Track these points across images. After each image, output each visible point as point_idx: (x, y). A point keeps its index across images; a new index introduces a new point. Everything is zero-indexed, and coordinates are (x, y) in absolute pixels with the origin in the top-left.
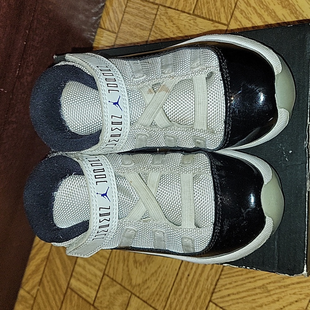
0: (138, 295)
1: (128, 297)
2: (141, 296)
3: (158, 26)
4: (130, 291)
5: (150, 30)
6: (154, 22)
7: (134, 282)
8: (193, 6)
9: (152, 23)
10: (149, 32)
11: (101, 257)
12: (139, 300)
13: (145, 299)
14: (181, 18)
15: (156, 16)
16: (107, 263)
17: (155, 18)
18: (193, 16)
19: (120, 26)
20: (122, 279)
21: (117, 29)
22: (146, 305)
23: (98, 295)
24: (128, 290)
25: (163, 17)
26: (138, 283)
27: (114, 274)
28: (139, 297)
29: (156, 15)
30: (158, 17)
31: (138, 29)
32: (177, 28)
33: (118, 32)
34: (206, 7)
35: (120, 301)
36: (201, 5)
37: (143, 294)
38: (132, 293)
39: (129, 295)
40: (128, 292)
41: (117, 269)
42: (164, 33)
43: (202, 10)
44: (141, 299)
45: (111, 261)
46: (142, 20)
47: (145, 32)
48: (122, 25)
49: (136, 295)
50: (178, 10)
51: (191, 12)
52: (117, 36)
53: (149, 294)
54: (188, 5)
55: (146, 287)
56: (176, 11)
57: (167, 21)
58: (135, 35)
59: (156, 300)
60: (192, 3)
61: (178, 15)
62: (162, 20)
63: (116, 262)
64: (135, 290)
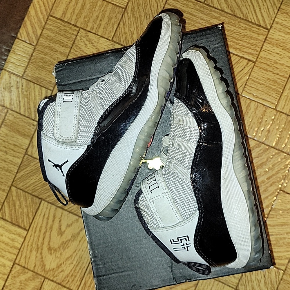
0: (51, 278)
1: (40, 282)
2: (55, 279)
3: (79, 46)
4: (43, 276)
5: (70, 48)
6: (74, 41)
7: (47, 268)
8: (112, 34)
9: (73, 42)
10: (69, 49)
11: (11, 247)
12: (52, 283)
13: (58, 281)
14: (101, 42)
15: (76, 37)
16: (19, 253)
17: (76, 38)
18: (112, 42)
19: (39, 40)
20: (35, 266)
21: (35, 42)
22: (60, 286)
23: (7, 284)
24: (41, 275)
25: (83, 38)
26: (52, 267)
27: (25, 262)
28: (52, 281)
29: (77, 35)
30: (78, 37)
31: (58, 45)
32: (96, 49)
33: (37, 44)
34: (124, 36)
35: (32, 287)
36: (119, 34)
37: (58, 277)
38: (45, 278)
39: (42, 280)
40: (40, 277)
41: (29, 258)
42: (84, 52)
43: (120, 39)
44: (55, 282)
45: (22, 251)
46: (62, 38)
47: (64, 48)
48: (41, 39)
49: (49, 279)
50: (98, 35)
51: (111, 39)
52: (35, 48)
53: (64, 277)
54: (107, 32)
55: (60, 270)
56: (96, 36)
57: (87, 43)
58: (55, 50)
59: (71, 280)
60: (112, 31)
61: (98, 39)
62: (82, 41)
63: (29, 251)
64: (49, 274)
